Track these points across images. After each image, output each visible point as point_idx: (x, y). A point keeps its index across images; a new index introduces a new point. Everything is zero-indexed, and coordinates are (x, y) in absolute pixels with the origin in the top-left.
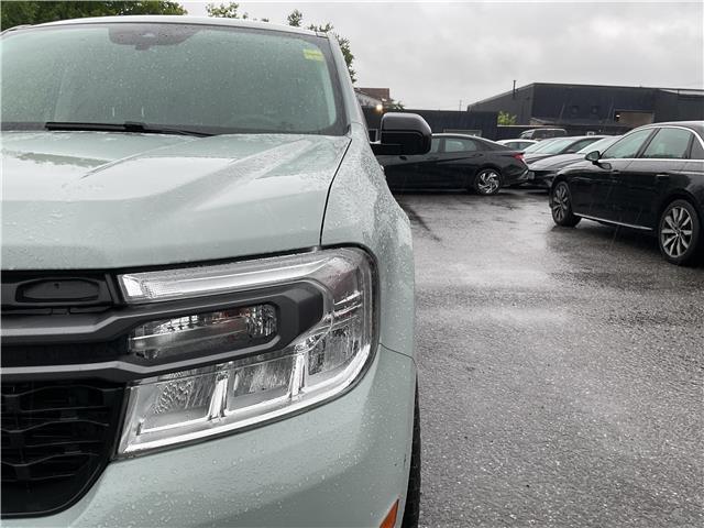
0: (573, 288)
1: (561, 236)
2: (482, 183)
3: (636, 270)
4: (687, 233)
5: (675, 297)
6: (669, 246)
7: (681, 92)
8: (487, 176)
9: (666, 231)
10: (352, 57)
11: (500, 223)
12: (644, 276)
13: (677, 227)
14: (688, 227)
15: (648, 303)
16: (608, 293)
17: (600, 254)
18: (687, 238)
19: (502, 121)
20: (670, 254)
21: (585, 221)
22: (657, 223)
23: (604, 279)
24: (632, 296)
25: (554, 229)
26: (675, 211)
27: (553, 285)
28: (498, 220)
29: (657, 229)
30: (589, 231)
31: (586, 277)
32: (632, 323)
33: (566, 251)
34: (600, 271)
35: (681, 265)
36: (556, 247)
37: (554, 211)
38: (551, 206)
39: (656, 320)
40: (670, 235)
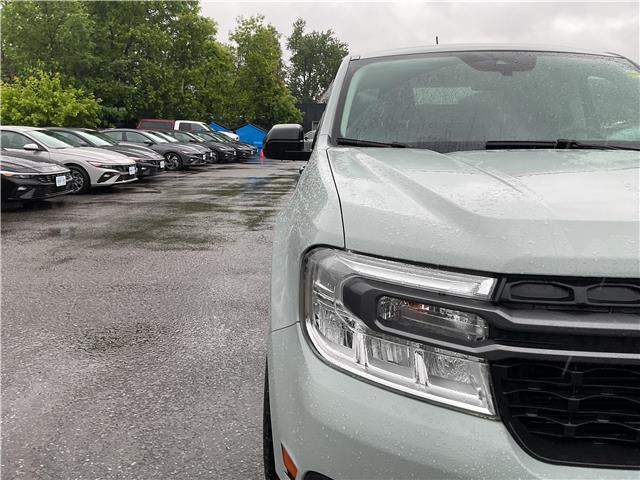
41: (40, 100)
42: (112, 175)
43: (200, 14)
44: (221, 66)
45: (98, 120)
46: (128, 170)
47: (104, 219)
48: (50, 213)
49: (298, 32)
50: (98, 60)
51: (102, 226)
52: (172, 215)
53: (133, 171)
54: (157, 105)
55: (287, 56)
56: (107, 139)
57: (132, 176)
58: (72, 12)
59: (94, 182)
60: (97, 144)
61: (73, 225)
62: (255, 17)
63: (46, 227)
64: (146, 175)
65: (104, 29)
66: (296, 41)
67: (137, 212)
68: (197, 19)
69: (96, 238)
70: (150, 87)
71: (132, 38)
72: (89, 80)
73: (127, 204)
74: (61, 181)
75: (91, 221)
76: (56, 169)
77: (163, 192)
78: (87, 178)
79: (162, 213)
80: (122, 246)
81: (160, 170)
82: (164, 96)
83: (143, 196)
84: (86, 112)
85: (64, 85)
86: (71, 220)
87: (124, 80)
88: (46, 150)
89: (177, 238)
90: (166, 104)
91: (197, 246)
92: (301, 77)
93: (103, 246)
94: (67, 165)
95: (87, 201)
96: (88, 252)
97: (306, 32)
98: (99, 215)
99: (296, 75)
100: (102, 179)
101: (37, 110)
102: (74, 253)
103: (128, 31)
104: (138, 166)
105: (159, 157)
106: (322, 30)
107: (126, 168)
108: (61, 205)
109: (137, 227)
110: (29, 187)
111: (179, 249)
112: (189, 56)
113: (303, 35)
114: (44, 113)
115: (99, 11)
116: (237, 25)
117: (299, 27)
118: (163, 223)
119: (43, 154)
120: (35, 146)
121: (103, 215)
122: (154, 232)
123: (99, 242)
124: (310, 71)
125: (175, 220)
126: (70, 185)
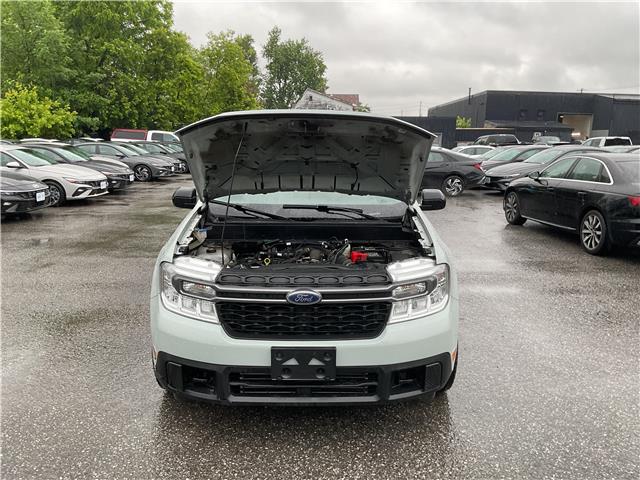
0: (521, 271)
1: (512, 233)
2: (449, 187)
3: (564, 259)
4: (599, 233)
5: (587, 277)
6: (587, 242)
7: (616, 98)
8: (452, 181)
9: (585, 231)
10: (325, 67)
11: (466, 223)
12: (569, 263)
13: (592, 229)
14: (599, 229)
15: (568, 281)
16: (542, 275)
17: (540, 247)
18: (599, 237)
19: (460, 124)
20: (588, 247)
21: (530, 221)
22: (579, 225)
23: (541, 265)
24: (559, 277)
25: (507, 227)
26: (590, 218)
27: (507, 269)
28: (465, 219)
29: (580, 230)
30: (533, 229)
31: (530, 264)
32: (557, 293)
33: (516, 245)
34: (539, 260)
35: (594, 254)
36: (509, 242)
37: (506, 214)
38: (505, 209)
39: (572, 291)
40: (588, 234)
41: (18, 112)
42: (85, 189)
43: (173, 29)
44: (193, 78)
45: (73, 131)
46: (99, 185)
47: (78, 230)
48: (31, 225)
49: (274, 40)
50: (75, 73)
51: (76, 236)
52: (134, 227)
53: (104, 185)
54: (131, 115)
55: (263, 63)
56: (81, 154)
57: (103, 190)
58: (49, 28)
59: (69, 196)
60: (73, 160)
61: (51, 235)
62: (225, 32)
63: (29, 237)
64: (117, 189)
65: (80, 43)
66: (271, 49)
67: (106, 224)
68: (169, 34)
69: (72, 247)
70: (125, 98)
71: (107, 51)
72: (66, 92)
73: (98, 217)
74: (41, 197)
75: (67, 232)
76: (36, 186)
77: (132, 205)
78: (63, 192)
79: (127, 225)
80: (91, 254)
81: (130, 183)
82: (138, 106)
83: (113, 208)
84: (62, 123)
85: (41, 97)
86: (50, 231)
87: (98, 92)
88: (26, 168)
89: (137, 247)
90: (140, 114)
91: (151, 254)
92: (277, 85)
93: (76, 254)
94: (45, 181)
95: (63, 214)
96: (64, 259)
97: (282, 40)
98: (73, 226)
99: (271, 82)
100: (77, 193)
101: (14, 121)
102: (53, 260)
103: (103, 45)
104: (109, 180)
105: (129, 171)
106: (296, 39)
107: (98, 183)
108: (39, 216)
109: (105, 238)
110: (13, 202)
111: (136, 257)
112: (162, 67)
113: (279, 43)
114: (21, 124)
115: (75, 24)
116: (208, 40)
117: (275, 35)
118: (127, 234)
119: (23, 172)
120: (16, 164)
121: (77, 226)
122: (119, 243)
123: (73, 251)
124: (286, 78)
125: (137, 231)
126: (49, 199)
